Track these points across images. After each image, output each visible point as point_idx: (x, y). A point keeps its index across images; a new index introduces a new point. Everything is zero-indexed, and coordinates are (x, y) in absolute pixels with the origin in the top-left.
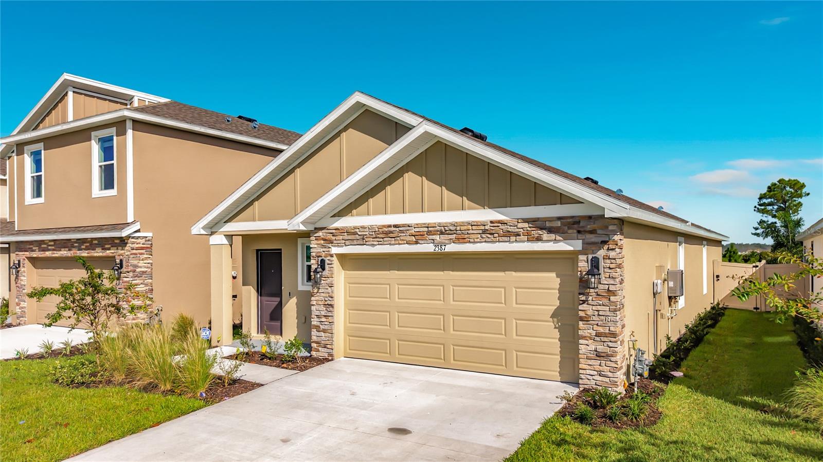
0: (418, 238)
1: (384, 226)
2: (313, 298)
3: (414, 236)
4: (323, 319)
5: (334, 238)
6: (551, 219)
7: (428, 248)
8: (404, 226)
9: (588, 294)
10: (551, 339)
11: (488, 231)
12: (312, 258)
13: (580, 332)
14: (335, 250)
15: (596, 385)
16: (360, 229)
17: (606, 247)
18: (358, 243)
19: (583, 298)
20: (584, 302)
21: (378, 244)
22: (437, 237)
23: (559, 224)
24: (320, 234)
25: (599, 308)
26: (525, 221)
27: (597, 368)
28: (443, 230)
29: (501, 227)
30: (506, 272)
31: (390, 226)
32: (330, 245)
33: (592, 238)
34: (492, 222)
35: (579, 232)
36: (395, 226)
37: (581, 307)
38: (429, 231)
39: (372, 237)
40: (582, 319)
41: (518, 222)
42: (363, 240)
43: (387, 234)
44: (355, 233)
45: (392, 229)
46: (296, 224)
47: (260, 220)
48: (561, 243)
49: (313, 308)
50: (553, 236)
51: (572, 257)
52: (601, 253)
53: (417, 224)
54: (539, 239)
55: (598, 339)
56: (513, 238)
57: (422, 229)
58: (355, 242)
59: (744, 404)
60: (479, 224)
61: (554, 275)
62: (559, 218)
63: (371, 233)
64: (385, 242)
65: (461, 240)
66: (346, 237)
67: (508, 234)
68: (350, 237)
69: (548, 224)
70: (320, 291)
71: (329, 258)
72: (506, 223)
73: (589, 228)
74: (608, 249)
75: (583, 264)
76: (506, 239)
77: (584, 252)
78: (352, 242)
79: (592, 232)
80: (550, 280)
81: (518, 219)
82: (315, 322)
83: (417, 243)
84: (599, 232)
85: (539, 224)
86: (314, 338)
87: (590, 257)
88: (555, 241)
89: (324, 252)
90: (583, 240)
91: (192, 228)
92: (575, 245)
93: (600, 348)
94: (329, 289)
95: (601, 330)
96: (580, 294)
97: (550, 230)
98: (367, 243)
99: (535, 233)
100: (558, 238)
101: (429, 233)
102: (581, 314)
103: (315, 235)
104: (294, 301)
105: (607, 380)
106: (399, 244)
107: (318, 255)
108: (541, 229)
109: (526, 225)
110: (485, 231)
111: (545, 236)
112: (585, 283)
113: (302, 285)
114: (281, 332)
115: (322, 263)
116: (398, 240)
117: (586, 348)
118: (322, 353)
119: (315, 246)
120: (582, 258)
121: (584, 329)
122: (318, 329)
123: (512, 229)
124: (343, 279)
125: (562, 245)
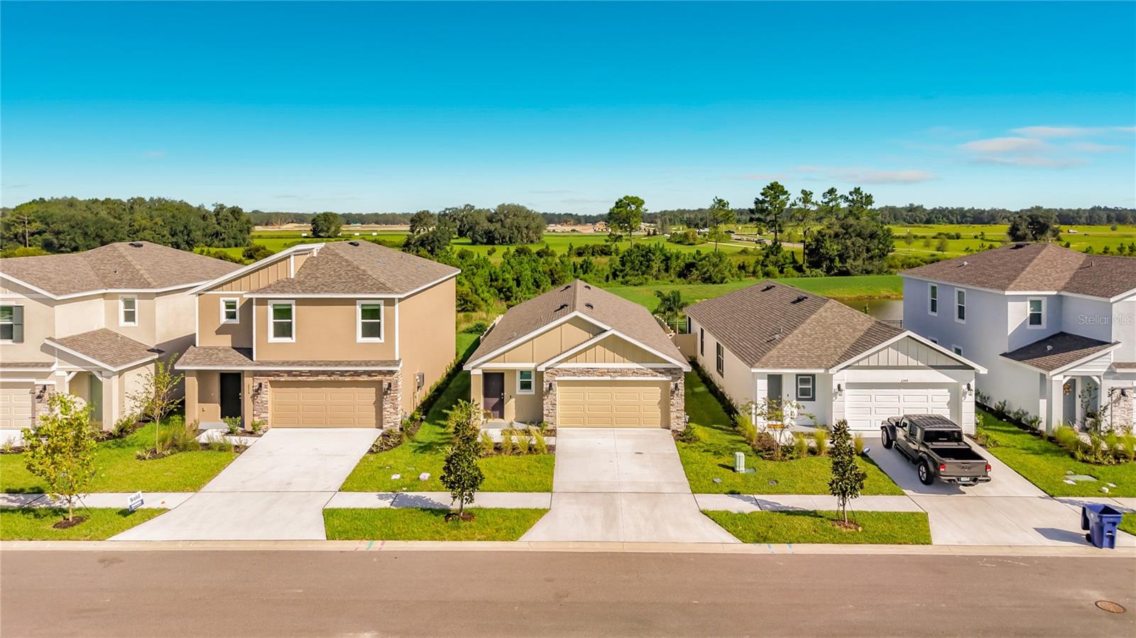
0: (603, 374)
1: (585, 368)
2: (543, 400)
3: (601, 373)
4: (551, 411)
5: (558, 373)
6: (660, 368)
7: (608, 378)
8: (596, 368)
10: (658, 412)
11: (635, 373)
12: (544, 382)
13: (671, 410)
14: (557, 378)
15: (676, 428)
16: (574, 369)
17: (680, 379)
18: (572, 375)
19: (672, 397)
21: (582, 376)
22: (612, 374)
23: (663, 371)
24: (549, 371)
26: (651, 369)
27: (677, 422)
28: (615, 371)
29: (641, 371)
30: (639, 387)
31: (588, 368)
32: (555, 376)
33: (675, 376)
34: (637, 369)
35: (671, 374)
37: (672, 401)
38: (608, 372)
39: (579, 372)
40: (672, 405)
41: (648, 369)
42: (574, 374)
43: (588, 372)
45: (590, 369)
47: (509, 362)
48: (664, 377)
49: (544, 406)
51: (667, 383)
52: (679, 381)
53: (602, 368)
54: (656, 376)
56: (646, 375)
57: (605, 370)
58: (570, 375)
59: (714, 428)
60: (632, 369)
61: (658, 388)
62: (664, 368)
64: (586, 375)
65: (622, 376)
66: (564, 372)
67: (644, 374)
68: (567, 372)
69: (660, 371)
70: (549, 397)
71: (554, 382)
72: (643, 369)
73: (674, 372)
75: (672, 386)
77: (671, 381)
78: (568, 375)
79: (676, 374)
80: (658, 390)
82: (545, 412)
83: (602, 376)
84: (678, 374)
85: (656, 370)
86: (545, 420)
87: (675, 383)
88: (662, 376)
89: (551, 379)
90: (672, 377)
91: (463, 367)
92: (670, 378)
93: (678, 415)
94: (554, 397)
97: (660, 373)
98: (576, 375)
99: (655, 373)
102: (671, 403)
103: (546, 372)
104: (513, 400)
105: (680, 426)
107: (548, 381)
108: (657, 372)
110: (634, 372)
111: (658, 374)
112: (673, 392)
113: (519, 392)
114: (502, 416)
115: (551, 385)
116: (593, 375)
117: (673, 415)
118: (550, 427)
119: (546, 377)
120: (672, 383)
121: (672, 409)
122: (547, 416)
123: (646, 372)
124: (559, 391)
125: (665, 379)
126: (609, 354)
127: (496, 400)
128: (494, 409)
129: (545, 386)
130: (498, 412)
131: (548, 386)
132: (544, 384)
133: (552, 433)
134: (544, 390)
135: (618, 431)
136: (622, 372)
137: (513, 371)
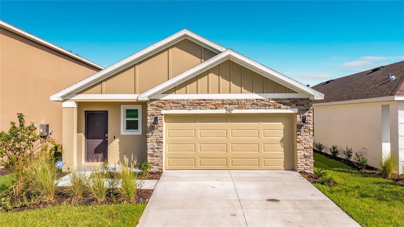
0: (217, 106)
1: (197, 100)
2: (148, 139)
3: (215, 105)
4: (156, 150)
5: (164, 105)
6: (285, 99)
7: (223, 111)
8: (209, 100)
9: (300, 131)
10: (280, 152)
11: (255, 104)
12: (148, 116)
13: (298, 148)
14: (164, 112)
15: (304, 169)
16: (181, 101)
17: (308, 112)
18: (180, 108)
19: (299, 133)
20: (299, 135)
21: (193, 109)
22: (227, 106)
23: (288, 101)
24: (154, 103)
25: (305, 137)
26: (273, 99)
27: (305, 162)
28: (231, 103)
29: (261, 102)
30: (259, 123)
31: (200, 100)
32: (161, 109)
33: (302, 108)
34: (257, 100)
35: (297, 105)
36: (204, 100)
37: (298, 137)
38: (223, 103)
39: (189, 105)
40: (298, 142)
41: (270, 100)
42: (184, 107)
43: (199, 104)
44: (178, 103)
45: (202, 101)
46: (144, 97)
47: (106, 93)
48: (289, 110)
49: (148, 144)
50: (286, 107)
51: (291, 116)
52: (306, 114)
53: (217, 100)
54: (280, 108)
55: (305, 150)
56: (267, 107)
57: (219, 102)
58: (178, 108)
60: (251, 100)
61: (281, 123)
62: (288, 99)
63: (188, 103)
64: (197, 108)
65: (240, 108)
66: (172, 105)
67: (265, 105)
68: (174, 105)
69: (283, 101)
70: (154, 134)
71: (160, 116)
72: (264, 101)
73: (301, 103)
74: (309, 112)
75: (299, 119)
76: (264, 107)
77: (298, 113)
78: (176, 108)
79: (302, 105)
80: (280, 126)
81: (270, 99)
82: (150, 152)
83: (216, 109)
84: (305, 105)
85: (279, 101)
86: (149, 161)
87: (302, 116)
88: (287, 109)
89: (157, 113)
90: (298, 108)
91: (51, 97)
92: (295, 111)
93: (306, 154)
94: (160, 133)
95: (306, 146)
96: (297, 131)
97: (284, 104)
98: (186, 108)
99: (278, 105)
100: (288, 107)
101: (223, 104)
102: (298, 140)
103: (150, 104)
104: (117, 141)
105: (309, 167)
106: (206, 109)
107: (153, 114)
108: (281, 103)
109: (273, 101)
110: (253, 104)
111: (283, 106)
112: (299, 127)
113: (124, 132)
114: (105, 158)
115: (156, 119)
116: (205, 107)
117: (300, 154)
118: (155, 169)
119: (150, 110)
120: (298, 116)
121: (299, 146)
122: (152, 156)
123: (267, 103)
124: (165, 126)
125: (290, 111)
126: (224, 83)
127: (99, 142)
128: (97, 151)
129: (149, 121)
130: (101, 155)
131: (153, 121)
132: (149, 118)
133: (157, 175)
134: (149, 125)
135: (235, 173)
136: (239, 104)
137: (117, 105)
